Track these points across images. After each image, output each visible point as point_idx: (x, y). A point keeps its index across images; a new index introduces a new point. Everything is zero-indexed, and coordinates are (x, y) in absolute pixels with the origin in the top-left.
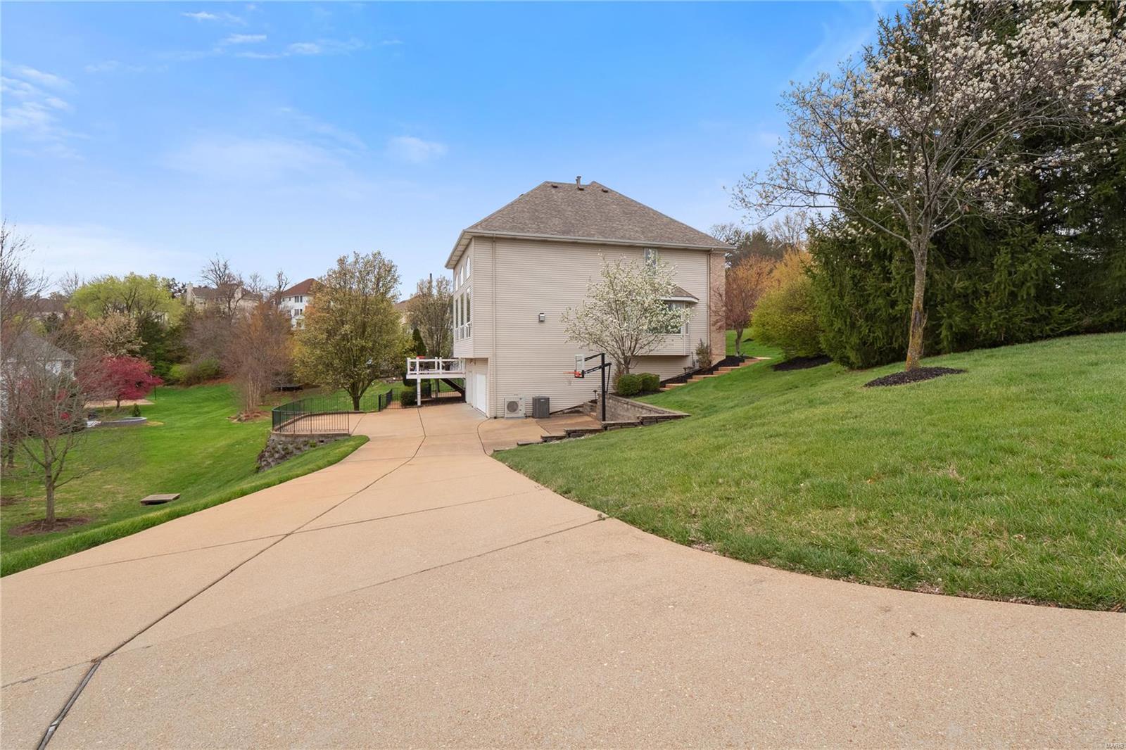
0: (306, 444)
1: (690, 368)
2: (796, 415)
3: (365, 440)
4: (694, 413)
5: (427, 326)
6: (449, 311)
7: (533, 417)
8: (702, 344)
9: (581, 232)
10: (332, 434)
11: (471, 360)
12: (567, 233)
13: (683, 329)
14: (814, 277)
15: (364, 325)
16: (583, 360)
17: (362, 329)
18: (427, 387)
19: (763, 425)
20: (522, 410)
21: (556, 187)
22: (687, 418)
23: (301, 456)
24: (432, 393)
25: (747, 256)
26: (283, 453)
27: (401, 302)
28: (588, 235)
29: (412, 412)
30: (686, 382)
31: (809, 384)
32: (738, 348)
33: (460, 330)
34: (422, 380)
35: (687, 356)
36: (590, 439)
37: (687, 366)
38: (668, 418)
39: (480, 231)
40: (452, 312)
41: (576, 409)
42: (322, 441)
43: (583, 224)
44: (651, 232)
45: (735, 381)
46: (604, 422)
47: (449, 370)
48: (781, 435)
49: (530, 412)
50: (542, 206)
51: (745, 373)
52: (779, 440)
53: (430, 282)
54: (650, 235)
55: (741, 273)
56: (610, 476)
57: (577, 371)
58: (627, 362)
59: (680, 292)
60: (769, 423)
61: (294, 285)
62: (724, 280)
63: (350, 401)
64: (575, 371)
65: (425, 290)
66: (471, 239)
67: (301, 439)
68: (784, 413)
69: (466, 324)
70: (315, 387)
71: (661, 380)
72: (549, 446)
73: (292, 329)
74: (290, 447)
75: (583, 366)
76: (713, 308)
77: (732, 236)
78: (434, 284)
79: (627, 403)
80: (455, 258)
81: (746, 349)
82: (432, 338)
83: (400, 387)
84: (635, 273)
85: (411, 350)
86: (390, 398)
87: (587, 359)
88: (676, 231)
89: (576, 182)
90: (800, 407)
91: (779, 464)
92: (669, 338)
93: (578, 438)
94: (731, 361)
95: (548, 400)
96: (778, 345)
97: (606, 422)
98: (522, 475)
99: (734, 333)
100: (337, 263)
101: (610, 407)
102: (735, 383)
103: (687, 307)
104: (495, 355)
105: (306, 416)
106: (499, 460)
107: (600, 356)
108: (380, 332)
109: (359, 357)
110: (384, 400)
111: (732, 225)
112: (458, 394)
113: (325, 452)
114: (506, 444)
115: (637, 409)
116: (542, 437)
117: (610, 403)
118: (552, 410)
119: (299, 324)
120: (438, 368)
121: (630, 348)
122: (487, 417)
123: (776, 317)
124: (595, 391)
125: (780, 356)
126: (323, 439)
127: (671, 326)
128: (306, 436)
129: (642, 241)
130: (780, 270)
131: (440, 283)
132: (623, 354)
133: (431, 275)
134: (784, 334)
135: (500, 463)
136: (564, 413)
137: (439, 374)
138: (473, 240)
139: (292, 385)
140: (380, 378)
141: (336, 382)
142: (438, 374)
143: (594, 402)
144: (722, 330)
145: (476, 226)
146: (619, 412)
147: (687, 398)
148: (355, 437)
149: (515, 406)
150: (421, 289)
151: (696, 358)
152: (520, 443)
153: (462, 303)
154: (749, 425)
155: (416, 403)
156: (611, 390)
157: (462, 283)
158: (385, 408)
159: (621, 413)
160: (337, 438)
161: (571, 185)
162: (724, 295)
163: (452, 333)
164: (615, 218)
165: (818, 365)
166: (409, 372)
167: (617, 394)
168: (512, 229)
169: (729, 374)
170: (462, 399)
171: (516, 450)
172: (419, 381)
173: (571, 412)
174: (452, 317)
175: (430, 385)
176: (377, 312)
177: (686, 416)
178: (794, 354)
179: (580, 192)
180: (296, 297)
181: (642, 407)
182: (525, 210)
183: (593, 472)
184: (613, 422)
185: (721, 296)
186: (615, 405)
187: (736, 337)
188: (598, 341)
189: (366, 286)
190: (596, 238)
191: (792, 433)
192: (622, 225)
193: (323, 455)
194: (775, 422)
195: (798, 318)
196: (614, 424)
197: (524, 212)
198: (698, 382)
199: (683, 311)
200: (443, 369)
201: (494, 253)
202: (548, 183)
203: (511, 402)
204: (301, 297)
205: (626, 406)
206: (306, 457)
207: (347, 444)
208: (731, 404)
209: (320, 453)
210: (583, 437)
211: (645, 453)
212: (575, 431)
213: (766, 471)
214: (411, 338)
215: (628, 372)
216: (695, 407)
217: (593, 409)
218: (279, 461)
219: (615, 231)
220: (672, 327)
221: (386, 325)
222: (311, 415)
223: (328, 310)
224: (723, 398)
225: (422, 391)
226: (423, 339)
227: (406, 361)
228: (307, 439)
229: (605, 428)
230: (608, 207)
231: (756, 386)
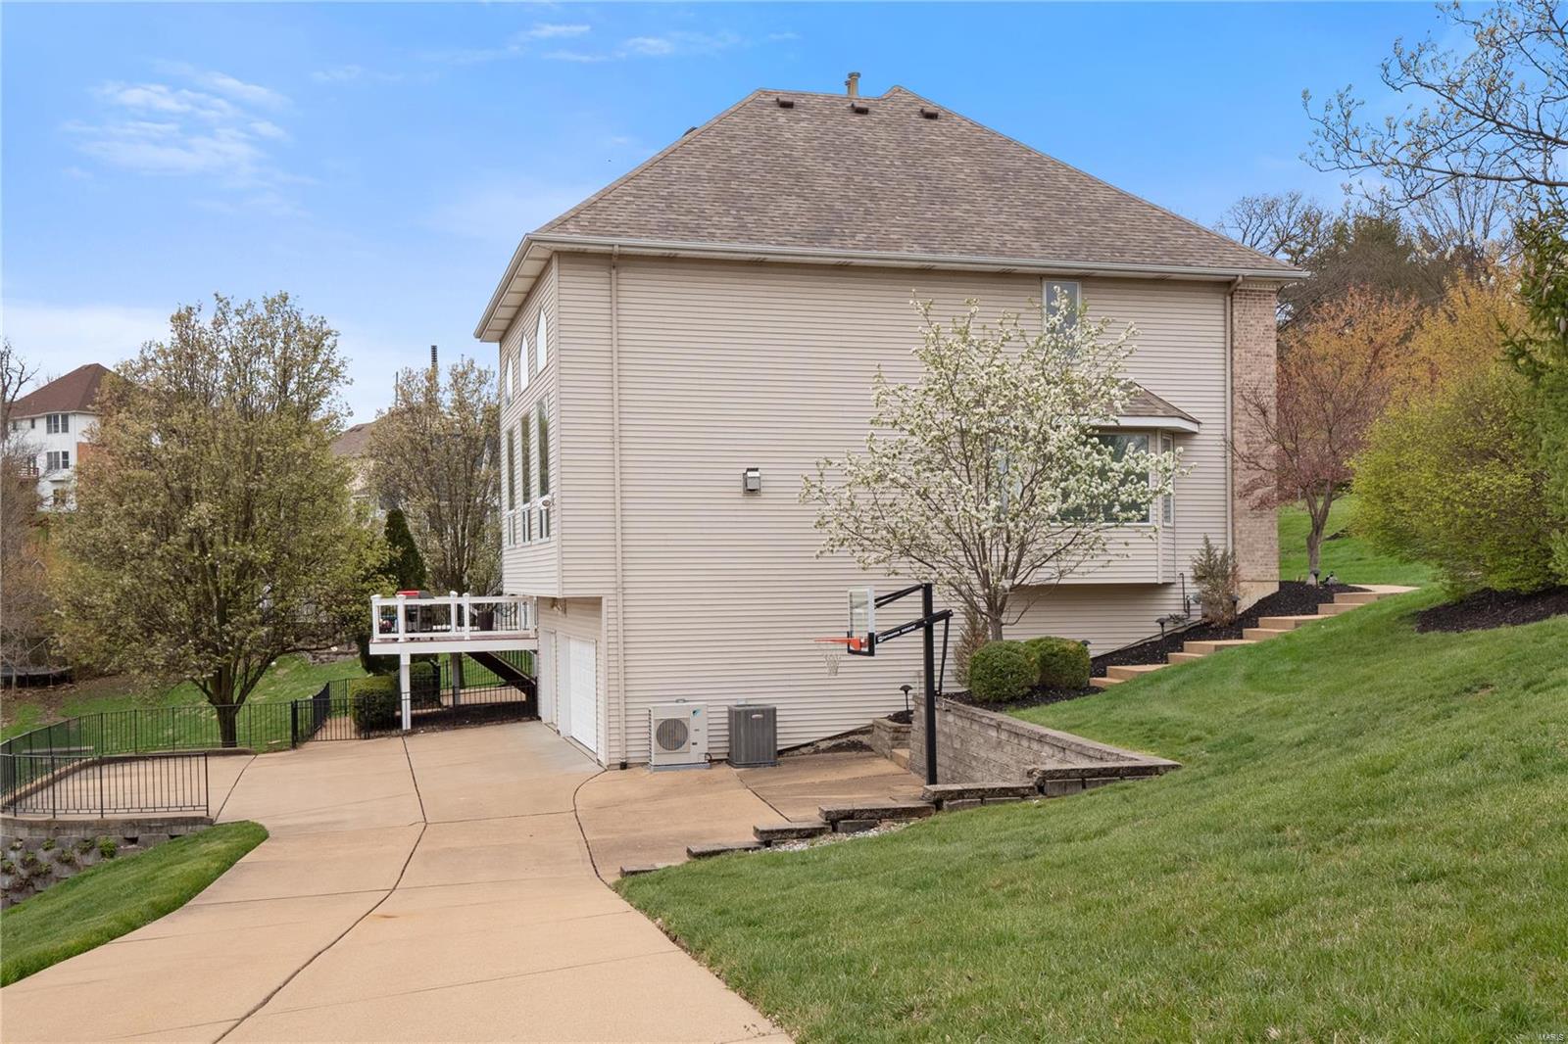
0: (87, 847)
1: (1176, 619)
2: (1486, 807)
3: (252, 835)
4: (1189, 760)
5: (427, 501)
6: (486, 457)
7: (729, 762)
8: (1209, 551)
9: (860, 237)
10: (163, 820)
11: (554, 602)
12: (824, 237)
13: (1156, 510)
14: (1536, 372)
15: (248, 503)
16: (872, 603)
17: (243, 519)
18: (428, 675)
19: (1392, 833)
20: (703, 739)
21: (787, 105)
22: (1171, 772)
23: (74, 883)
24: (443, 692)
25: (1337, 288)
26: (24, 873)
27: (352, 430)
28: (882, 244)
29: (387, 749)
30: (1164, 659)
31: (1521, 681)
32: (1313, 561)
33: (519, 517)
34: (414, 658)
35: (1166, 585)
36: (896, 839)
37: (1165, 615)
38: (1116, 773)
39: (575, 237)
40: (495, 460)
41: (852, 738)
42: (134, 841)
43: (867, 212)
44: (1063, 232)
45: (1307, 660)
46: (933, 788)
47: (490, 628)
48: (1444, 875)
49: (721, 751)
50: (751, 162)
51: (1336, 634)
52: (1435, 891)
53: (432, 377)
54: (1058, 240)
55: (1321, 339)
56: (962, 1001)
57: (855, 635)
58: (996, 607)
59: (1147, 402)
60: (1409, 828)
61: (44, 383)
62: (1273, 368)
63: (209, 715)
64: (849, 634)
65: (419, 399)
66: (549, 261)
67: (75, 835)
68: (1451, 794)
69: (537, 502)
70: (113, 674)
71: (1093, 654)
72: (778, 862)
73: (40, 509)
74: (43, 856)
75: (872, 621)
76: (1242, 449)
77: (1297, 231)
78: (444, 380)
79: (998, 727)
80: (505, 313)
81: (1334, 562)
82: (440, 534)
83: (349, 675)
84: (1014, 351)
85: (380, 571)
86: (323, 708)
87: (880, 602)
88: (1133, 228)
89: (843, 91)
90: (1498, 776)
91: (1438, 980)
92: (1117, 536)
93: (860, 835)
94: (1293, 598)
95: (770, 714)
96: (1429, 555)
97: (939, 787)
98: (704, 971)
99: (1299, 511)
100: (170, 326)
101: (949, 736)
102: (1306, 666)
103: (1166, 447)
104: (622, 589)
105: (87, 766)
106: (638, 907)
107: (920, 593)
108: (294, 521)
109: (236, 594)
110: (306, 714)
111: (1295, 199)
112: (515, 695)
113: (145, 871)
114: (656, 846)
115: (1025, 743)
116: (757, 832)
117: (948, 723)
118: (783, 743)
119: (60, 498)
120: (460, 623)
121: (1005, 568)
122: (599, 763)
123: (1426, 476)
124: (906, 689)
125: (1436, 585)
126: (136, 834)
127: (1122, 505)
128: (86, 825)
129: (1036, 258)
130: (1435, 334)
131: (460, 377)
132: (985, 583)
133: (434, 349)
134: (1448, 526)
135: (641, 919)
136: (817, 752)
137: (461, 639)
138: (555, 264)
139: (41, 671)
140: (296, 650)
141: (173, 665)
142: (459, 640)
143: (904, 717)
144: (1267, 511)
145: (562, 223)
146: (973, 750)
147: (1169, 712)
148: (226, 827)
149: (679, 735)
150: (406, 396)
151: (1193, 590)
152: (696, 849)
153: (526, 434)
154: (1351, 831)
155: (398, 722)
156: (950, 685)
157: (524, 384)
158: (310, 736)
159: (983, 754)
160: (176, 831)
161: (831, 101)
162: (1274, 410)
163: (498, 523)
164: (960, 192)
165: (1547, 616)
166: (377, 635)
167: (967, 698)
168: (666, 228)
169: (1288, 638)
170: (528, 710)
171: (684, 873)
172: (405, 661)
173: (838, 748)
174: (498, 475)
175: (437, 669)
176: (285, 465)
177: (1167, 768)
178: (1476, 578)
179: (857, 119)
180: (49, 418)
181: (1041, 739)
182: (703, 173)
183: (908, 980)
184: (958, 787)
185: (1264, 413)
186: (963, 729)
187: (1307, 525)
188: (913, 547)
189: (252, 390)
190: (903, 253)
191: (1474, 869)
192: (978, 214)
193: (136, 882)
194: (1427, 827)
195: (1489, 479)
196: (961, 794)
197: (699, 178)
198: (1201, 662)
199: (1154, 459)
200: (472, 624)
201: (614, 301)
202: (768, 94)
203: (667, 722)
204: (65, 418)
205: (993, 733)
206: (90, 886)
207: (204, 847)
208: (1298, 733)
209: (131, 874)
210: (873, 833)
211: (1052, 917)
212: (850, 815)
213: (1403, 1002)
214: (381, 535)
215: (998, 635)
216: (1192, 740)
217: (899, 738)
218: (15, 896)
219: (960, 230)
220: (1125, 508)
221: (312, 500)
222: (101, 762)
223: (147, 458)
224: (1272, 714)
225: (413, 687)
226: (416, 538)
227: (367, 604)
228: (89, 834)
229: (937, 803)
230: (938, 162)
231: (1370, 678)
